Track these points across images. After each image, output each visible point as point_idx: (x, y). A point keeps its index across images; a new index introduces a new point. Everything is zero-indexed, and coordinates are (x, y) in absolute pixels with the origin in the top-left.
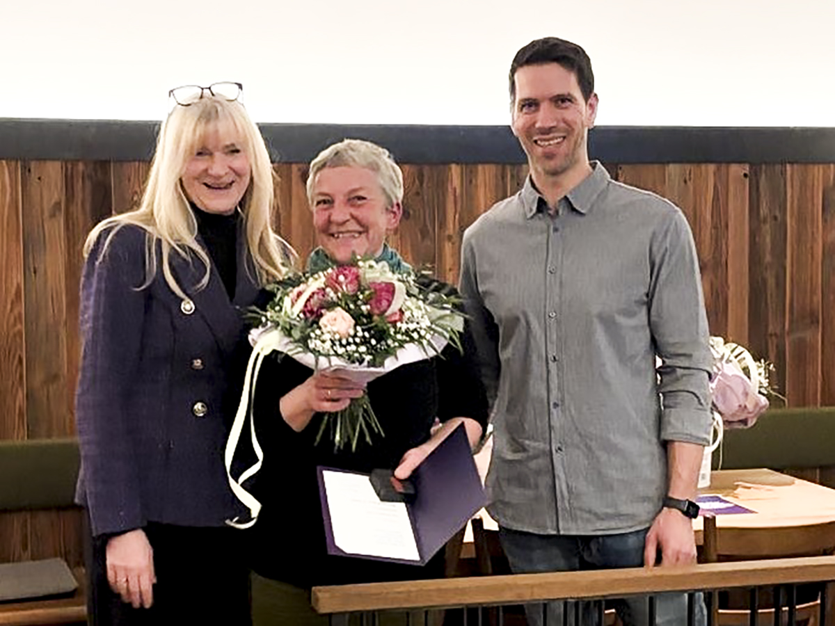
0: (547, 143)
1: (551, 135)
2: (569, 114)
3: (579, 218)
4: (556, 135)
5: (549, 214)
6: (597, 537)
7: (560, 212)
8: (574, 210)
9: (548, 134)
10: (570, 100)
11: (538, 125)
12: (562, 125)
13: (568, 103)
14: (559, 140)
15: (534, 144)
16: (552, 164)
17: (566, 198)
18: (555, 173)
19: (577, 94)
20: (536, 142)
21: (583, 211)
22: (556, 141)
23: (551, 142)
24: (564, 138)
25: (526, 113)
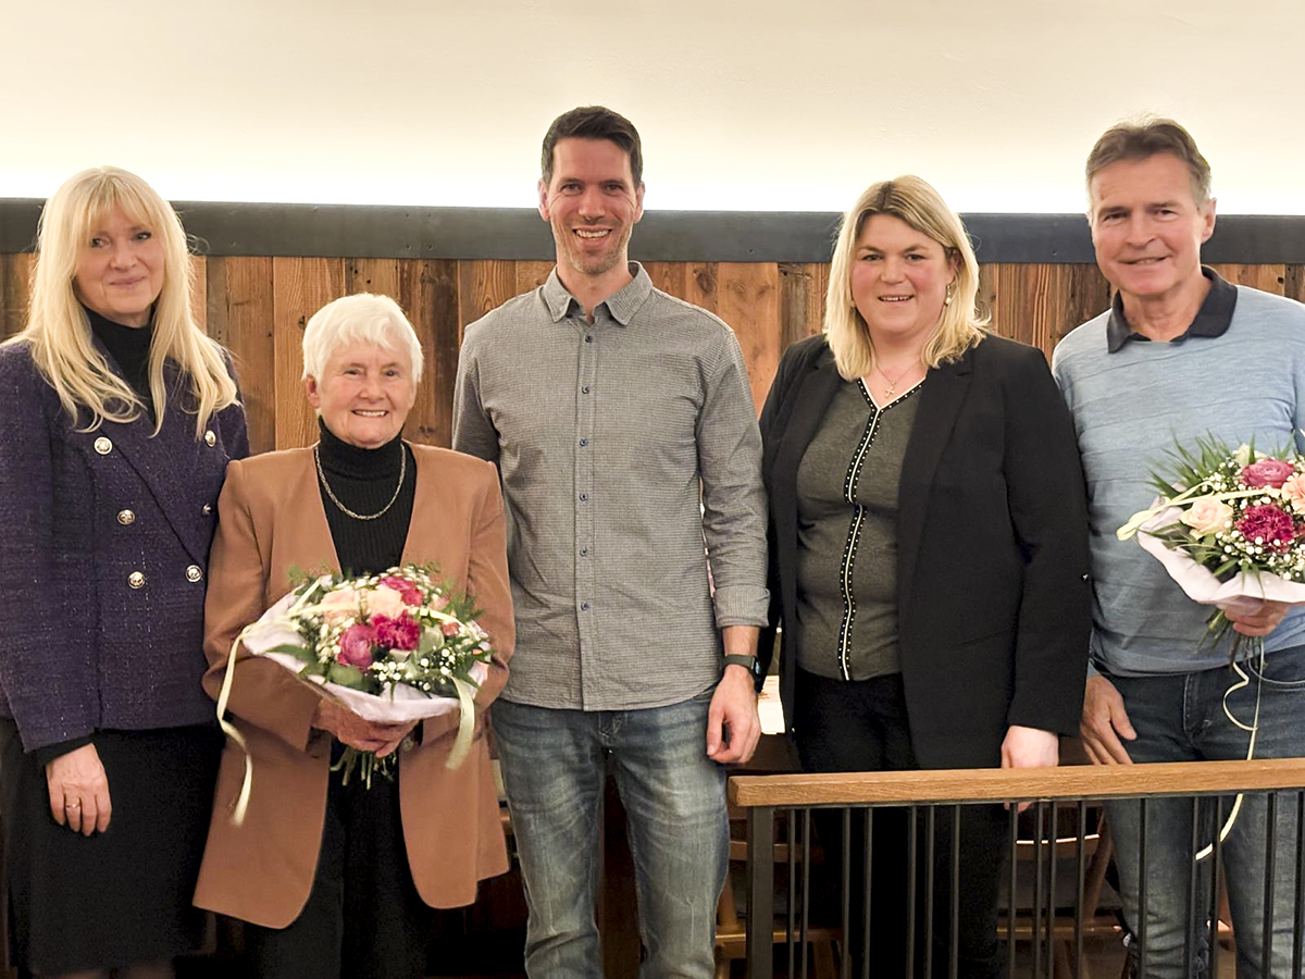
0: (589, 235)
1: (597, 226)
2: (617, 203)
3: (619, 330)
4: (603, 226)
5: (581, 320)
6: (623, 712)
7: (596, 320)
8: (611, 318)
9: (594, 224)
10: (621, 188)
11: (582, 212)
12: (610, 216)
13: (619, 191)
14: (605, 233)
15: (574, 234)
16: (594, 261)
17: (605, 305)
18: (594, 273)
19: (629, 181)
20: (575, 231)
21: (622, 322)
22: (601, 234)
23: (596, 235)
24: (610, 230)
25: (567, 196)
